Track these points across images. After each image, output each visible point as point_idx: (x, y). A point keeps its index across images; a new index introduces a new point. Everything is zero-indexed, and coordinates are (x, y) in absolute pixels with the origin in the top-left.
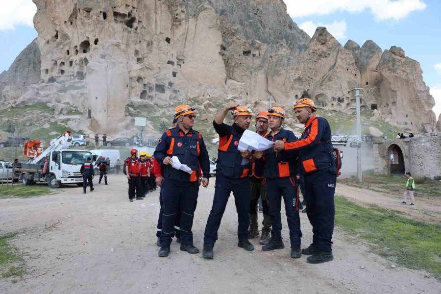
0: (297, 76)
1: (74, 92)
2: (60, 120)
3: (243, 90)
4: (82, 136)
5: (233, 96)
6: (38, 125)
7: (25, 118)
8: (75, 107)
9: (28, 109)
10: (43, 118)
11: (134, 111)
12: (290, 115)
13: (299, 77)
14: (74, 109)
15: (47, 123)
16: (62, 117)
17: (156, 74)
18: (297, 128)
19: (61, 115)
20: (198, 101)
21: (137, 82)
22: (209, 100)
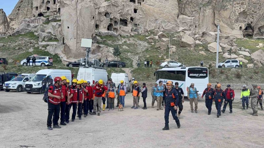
0: (242, 10)
1: (54, 24)
2: (41, 45)
3: (192, 23)
4: (48, 57)
5: (184, 28)
6: (25, 49)
7: (16, 44)
8: (54, 36)
9: (20, 37)
10: (29, 43)
11: (101, 40)
12: (234, 44)
13: (244, 11)
14: (54, 37)
15: (32, 48)
16: (44, 43)
17: (121, 10)
18: (241, 55)
19: (43, 42)
20: (154, 33)
21: (105, 17)
22: (163, 31)
